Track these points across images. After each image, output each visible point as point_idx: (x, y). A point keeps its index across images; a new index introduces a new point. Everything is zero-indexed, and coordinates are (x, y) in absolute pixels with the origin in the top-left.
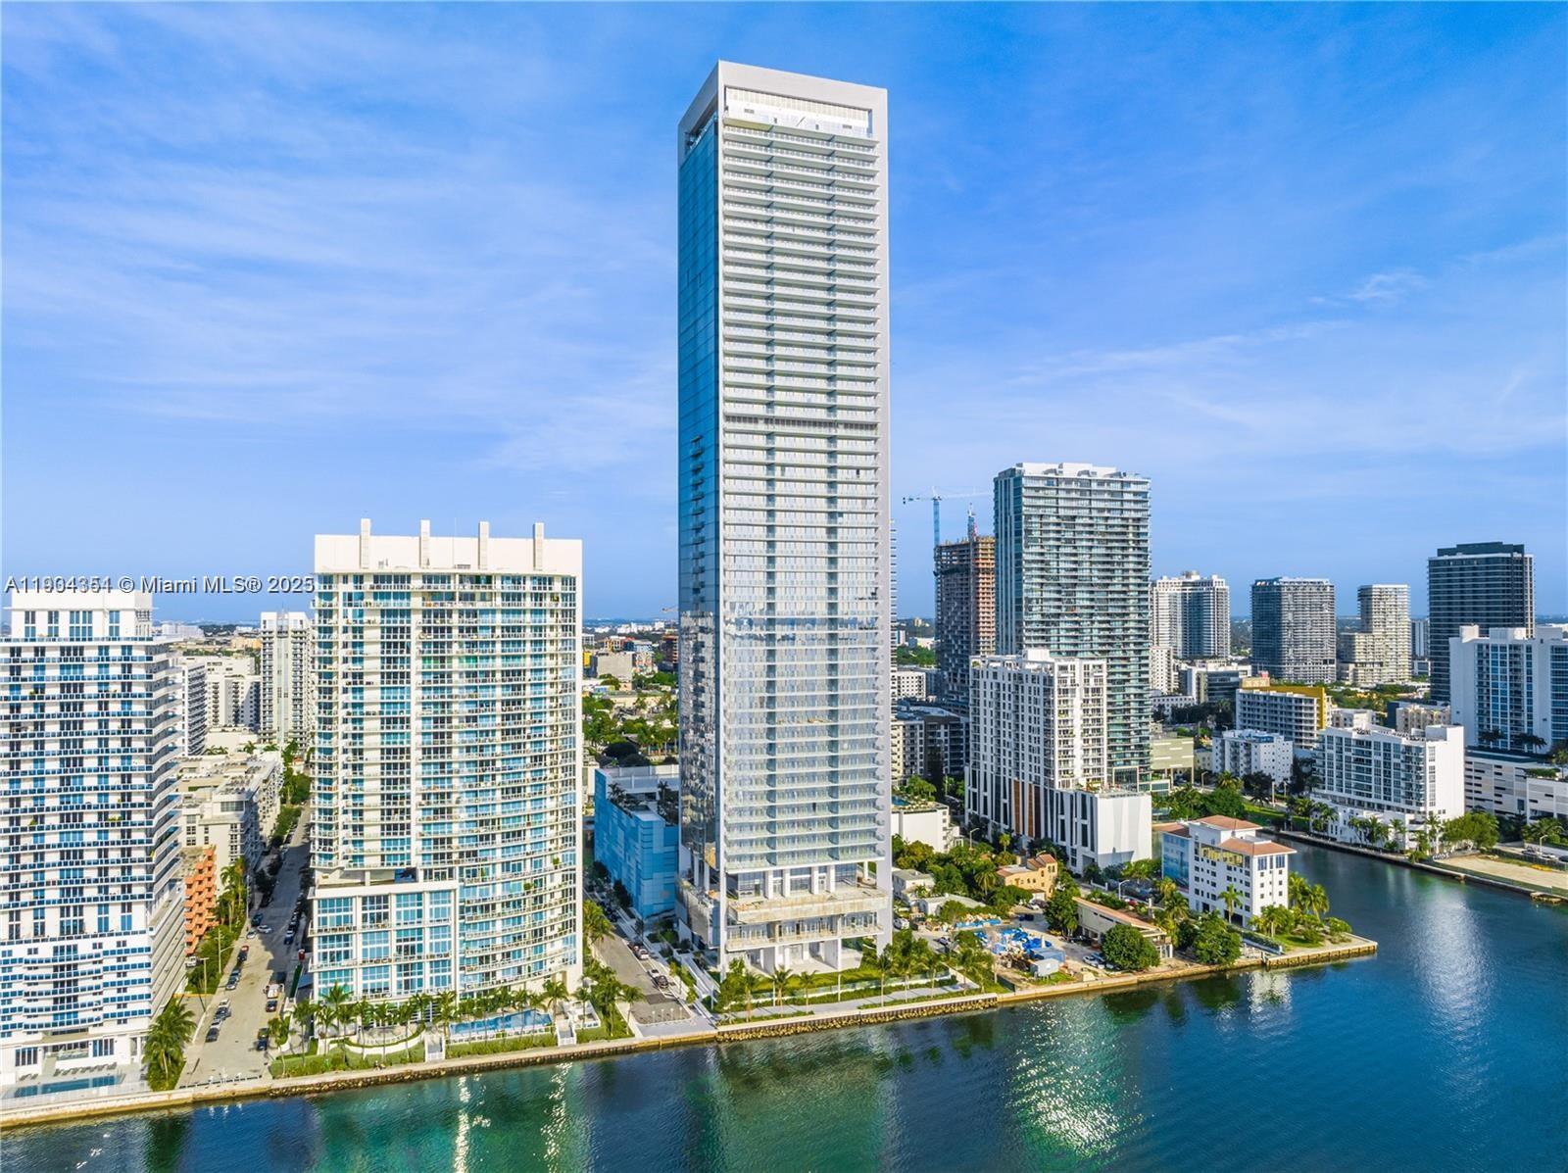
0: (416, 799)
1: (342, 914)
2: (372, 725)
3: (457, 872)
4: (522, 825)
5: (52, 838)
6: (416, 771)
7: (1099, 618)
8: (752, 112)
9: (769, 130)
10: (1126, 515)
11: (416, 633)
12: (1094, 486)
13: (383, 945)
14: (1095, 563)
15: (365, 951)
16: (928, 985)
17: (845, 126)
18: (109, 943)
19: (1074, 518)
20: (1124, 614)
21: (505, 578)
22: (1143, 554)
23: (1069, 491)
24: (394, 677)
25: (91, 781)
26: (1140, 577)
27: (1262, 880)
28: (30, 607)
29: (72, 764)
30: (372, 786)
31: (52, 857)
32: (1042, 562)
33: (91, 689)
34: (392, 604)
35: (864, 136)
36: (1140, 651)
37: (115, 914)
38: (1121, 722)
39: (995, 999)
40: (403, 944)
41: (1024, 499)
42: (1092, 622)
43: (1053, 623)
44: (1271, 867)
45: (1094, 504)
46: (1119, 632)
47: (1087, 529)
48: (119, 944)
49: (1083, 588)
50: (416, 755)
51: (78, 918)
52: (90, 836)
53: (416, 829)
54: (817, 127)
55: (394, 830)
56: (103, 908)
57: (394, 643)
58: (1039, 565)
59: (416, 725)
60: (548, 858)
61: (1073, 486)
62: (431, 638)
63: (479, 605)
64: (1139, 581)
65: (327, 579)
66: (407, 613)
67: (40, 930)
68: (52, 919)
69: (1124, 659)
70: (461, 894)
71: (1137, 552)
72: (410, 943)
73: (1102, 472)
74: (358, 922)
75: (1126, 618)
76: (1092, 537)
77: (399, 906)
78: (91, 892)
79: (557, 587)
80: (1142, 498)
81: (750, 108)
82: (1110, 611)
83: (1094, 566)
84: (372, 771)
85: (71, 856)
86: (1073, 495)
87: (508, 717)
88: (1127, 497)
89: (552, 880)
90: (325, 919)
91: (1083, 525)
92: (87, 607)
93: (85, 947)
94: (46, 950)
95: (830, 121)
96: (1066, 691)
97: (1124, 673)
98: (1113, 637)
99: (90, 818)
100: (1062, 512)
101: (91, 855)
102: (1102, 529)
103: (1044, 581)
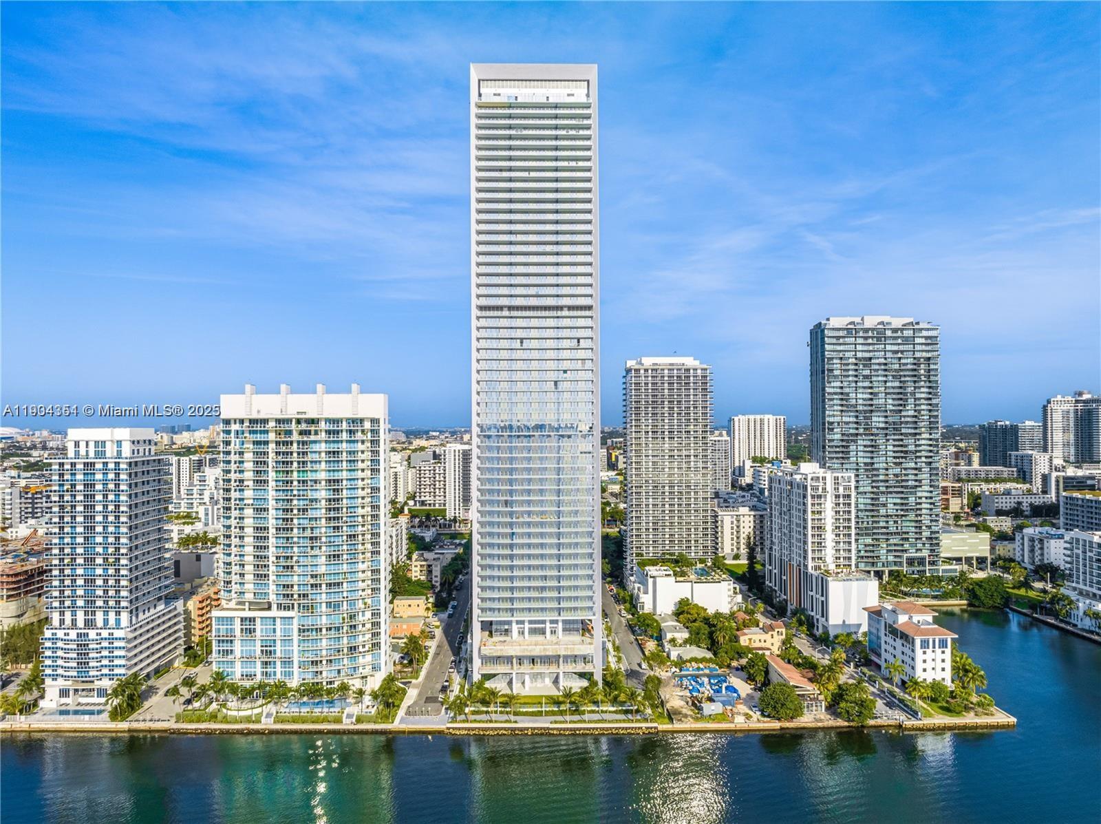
0: (272, 559)
1: (229, 627)
2: (249, 512)
3: (296, 606)
4: (340, 579)
5: (80, 571)
6: (272, 541)
7: (893, 437)
8: (499, 95)
9: (510, 107)
10: (918, 355)
11: (272, 455)
12: (889, 333)
13: (253, 648)
14: (889, 393)
15: (242, 651)
16: (615, 712)
17: (569, 95)
18: (105, 633)
19: (870, 359)
20: (916, 434)
21: (328, 420)
22: (933, 389)
23: (866, 338)
24: (261, 483)
25: (99, 539)
26: (930, 405)
27: (925, 657)
28: (77, 439)
29: (90, 529)
30: (249, 550)
31: (80, 582)
32: (842, 394)
33: (99, 487)
34: (259, 437)
35: (584, 100)
36: (931, 463)
37: (112, 616)
38: (913, 519)
39: (656, 728)
40: (264, 648)
41: (826, 346)
42: (888, 440)
43: (852, 441)
44: (934, 647)
45: (889, 348)
46: (912, 448)
47: (883, 367)
48: (109, 634)
49: (879, 414)
50: (272, 531)
51: (93, 617)
52: (99, 571)
53: (272, 578)
54: (548, 100)
55: (261, 577)
56: (106, 613)
57: (260, 463)
58: (840, 397)
59: (272, 512)
60: (360, 601)
61: (870, 334)
62: (280, 458)
63: (313, 438)
64: (929, 407)
65: (227, 422)
66: (266, 443)
67: (74, 622)
68: (80, 616)
69: (916, 469)
70: (299, 620)
71: (928, 384)
72: (268, 648)
73: (897, 322)
74: (238, 633)
75: (918, 437)
76: (886, 373)
77: (262, 625)
78: (99, 603)
79: (367, 425)
80: (932, 341)
81: (498, 92)
82: (903, 431)
83: (888, 396)
84: (249, 540)
85: (90, 581)
86: (870, 341)
87: (330, 509)
88: (918, 340)
89: (363, 615)
90: (219, 629)
91: (879, 364)
92: (103, 439)
93: (92, 634)
94: (73, 634)
95: (557, 93)
96: (820, 497)
97: (916, 481)
98: (906, 452)
99: (99, 561)
100: (859, 355)
101: (99, 582)
102: (897, 367)
103: (844, 408)
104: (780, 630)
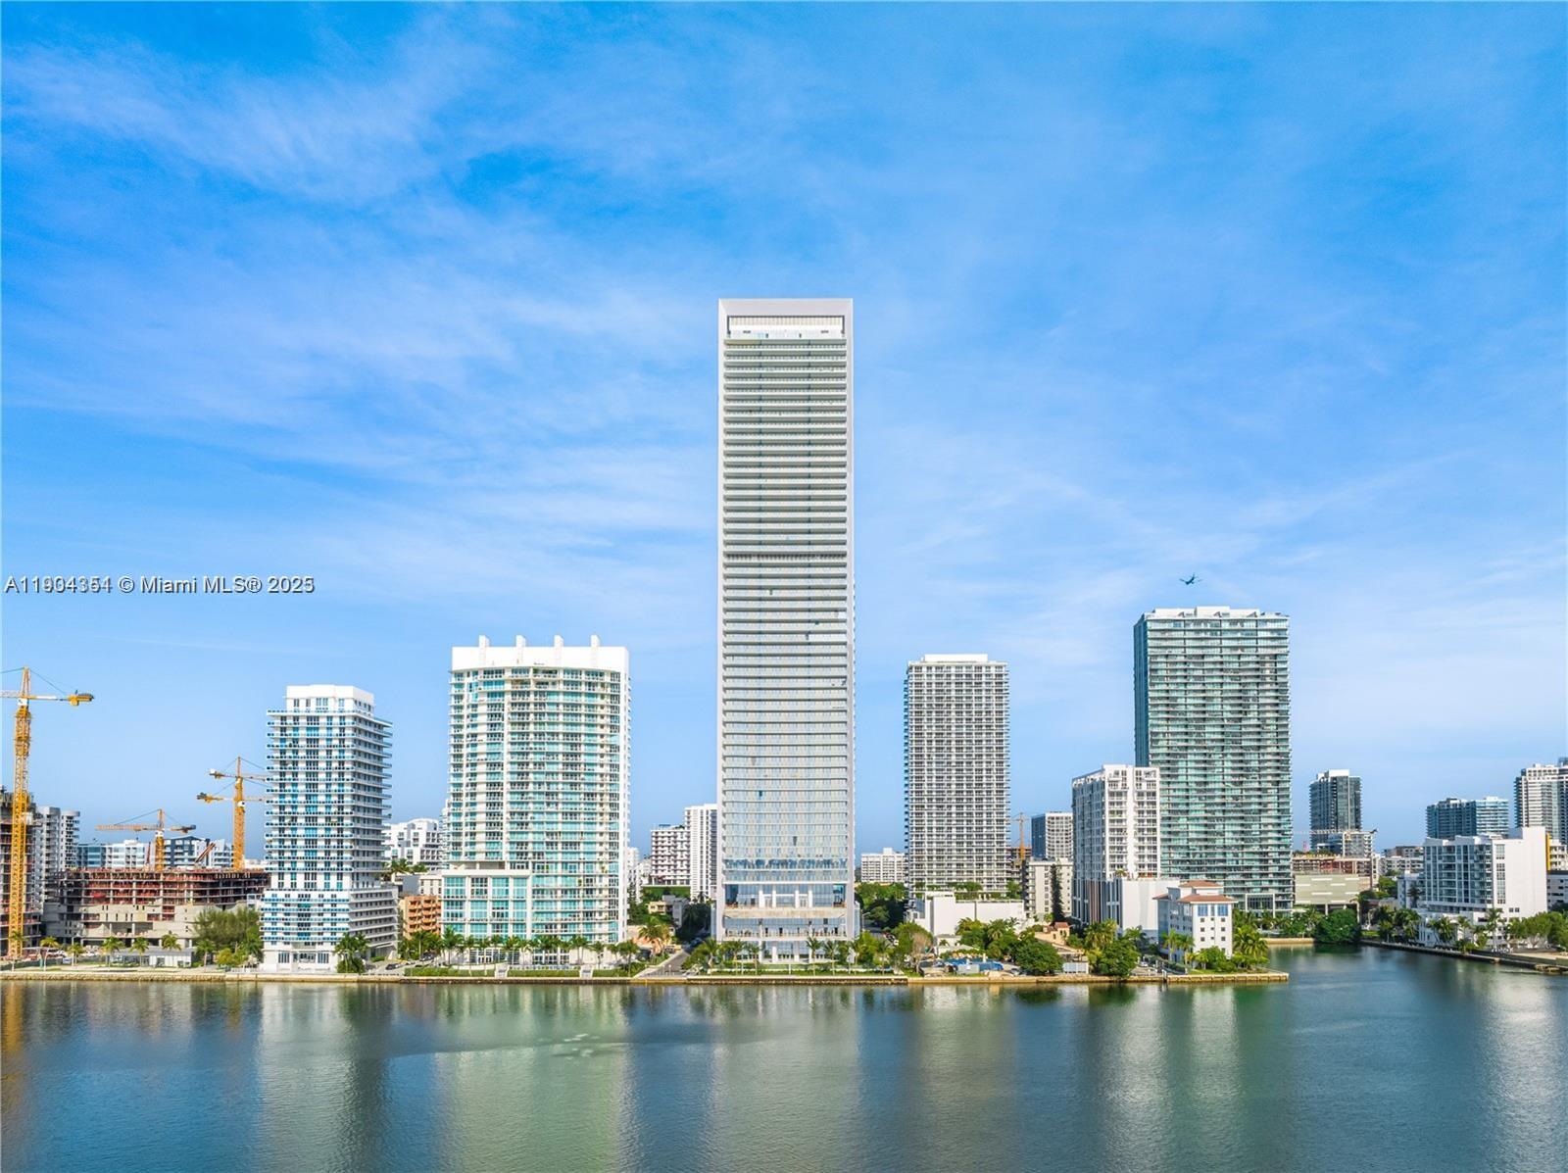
0: (506, 816)
1: (459, 888)
2: (482, 768)
3: (530, 865)
4: (576, 838)
5: (301, 832)
6: (507, 797)
7: (1231, 751)
10: (1261, 651)
11: (507, 707)
12: (1226, 626)
13: (483, 911)
14: (1227, 698)
15: (472, 913)
17: (822, 332)
18: (328, 895)
19: (1203, 656)
20: (1259, 747)
21: (566, 671)
22: (1281, 692)
23: (1197, 631)
24: (495, 736)
26: (1277, 712)
30: (481, 808)
31: (301, 843)
32: (1168, 698)
34: (494, 688)
36: (1278, 782)
37: (333, 879)
39: (905, 979)
40: (496, 911)
41: (1149, 641)
42: (1225, 755)
43: (1181, 755)
44: (1213, 914)
45: (1225, 643)
46: (1254, 764)
47: (1219, 666)
48: (332, 896)
49: (1214, 723)
50: (507, 787)
51: (314, 881)
52: (321, 832)
53: (506, 836)
54: (800, 337)
55: (494, 835)
56: (327, 875)
57: (495, 715)
58: (1166, 702)
59: (507, 767)
60: (598, 865)
61: (1203, 627)
62: (516, 710)
63: (550, 688)
64: (1276, 715)
65: (461, 675)
66: (502, 694)
67: (294, 885)
68: (300, 880)
69: (1259, 789)
70: (533, 880)
71: (1274, 687)
72: (500, 911)
73: (1236, 614)
74: (468, 893)
75: (1262, 751)
76: (1222, 673)
77: (494, 885)
78: (320, 866)
79: (607, 679)
80: (1280, 635)
82: (1244, 744)
83: (1226, 702)
84: (481, 798)
85: (311, 842)
86: (1203, 635)
87: (567, 765)
88: (1261, 634)
89: (600, 881)
90: (448, 890)
91: (1214, 663)
93: (314, 895)
94: (294, 895)
96: (1120, 794)
97: (1260, 804)
98: (1248, 769)
99: (321, 820)
100: (1189, 652)
101: (321, 843)
102: (1236, 666)
103: (1170, 716)
104: (1063, 929)
